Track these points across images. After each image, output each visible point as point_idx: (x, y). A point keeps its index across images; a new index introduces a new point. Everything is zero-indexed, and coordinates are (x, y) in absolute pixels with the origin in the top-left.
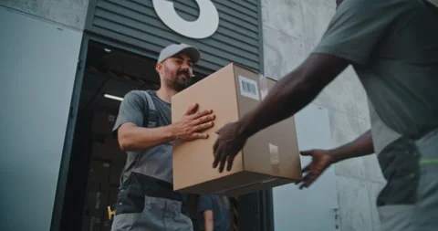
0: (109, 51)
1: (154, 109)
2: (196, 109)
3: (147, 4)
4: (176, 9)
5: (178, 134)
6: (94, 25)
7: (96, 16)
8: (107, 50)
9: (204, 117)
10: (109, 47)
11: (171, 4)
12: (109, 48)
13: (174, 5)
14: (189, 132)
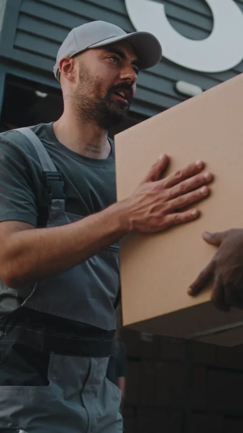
0: (44, 95)
1: (54, 170)
2: (165, 167)
3: (116, 7)
4: (169, 17)
5: (131, 219)
6: (16, 47)
7: (19, 31)
8: (39, 94)
9: (189, 181)
10: (43, 88)
11: (160, 8)
12: (42, 91)
13: (166, 10)
14: (156, 214)
